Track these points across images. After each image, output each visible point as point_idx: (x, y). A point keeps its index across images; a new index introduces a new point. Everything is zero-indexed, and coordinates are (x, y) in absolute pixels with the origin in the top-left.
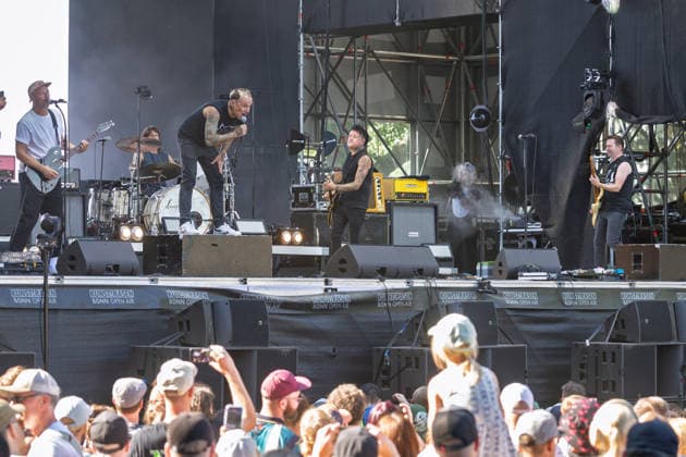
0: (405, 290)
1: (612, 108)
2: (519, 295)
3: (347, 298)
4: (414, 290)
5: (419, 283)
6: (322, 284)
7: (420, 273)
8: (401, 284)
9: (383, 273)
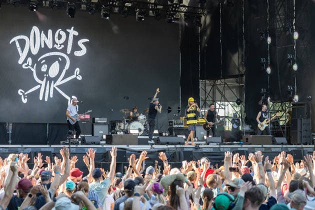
0: (174, 148)
1: (269, 99)
2: (207, 149)
3: (157, 150)
4: (176, 148)
5: (178, 146)
6: (150, 147)
7: (180, 143)
8: (173, 146)
9: (168, 143)
